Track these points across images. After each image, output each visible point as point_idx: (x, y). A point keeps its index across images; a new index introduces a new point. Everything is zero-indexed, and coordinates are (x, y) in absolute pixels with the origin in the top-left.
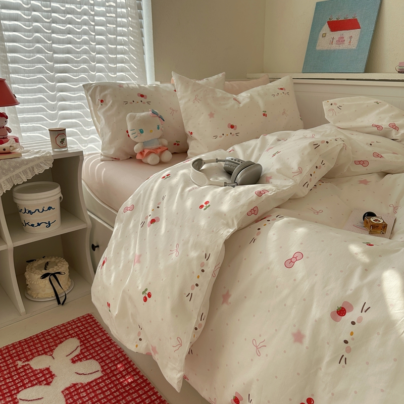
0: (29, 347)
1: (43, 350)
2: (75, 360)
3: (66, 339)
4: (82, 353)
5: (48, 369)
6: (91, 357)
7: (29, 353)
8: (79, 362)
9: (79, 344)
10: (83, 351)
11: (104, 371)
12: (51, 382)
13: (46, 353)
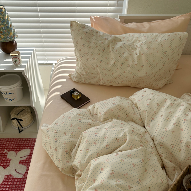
0: (14, 144)
1: (17, 149)
2: (21, 162)
3: (27, 148)
4: (26, 160)
5: (10, 160)
6: (27, 164)
7: (12, 147)
8: (21, 164)
9: (29, 155)
10: (27, 159)
11: (24, 175)
12: (6, 168)
13: (16, 151)
